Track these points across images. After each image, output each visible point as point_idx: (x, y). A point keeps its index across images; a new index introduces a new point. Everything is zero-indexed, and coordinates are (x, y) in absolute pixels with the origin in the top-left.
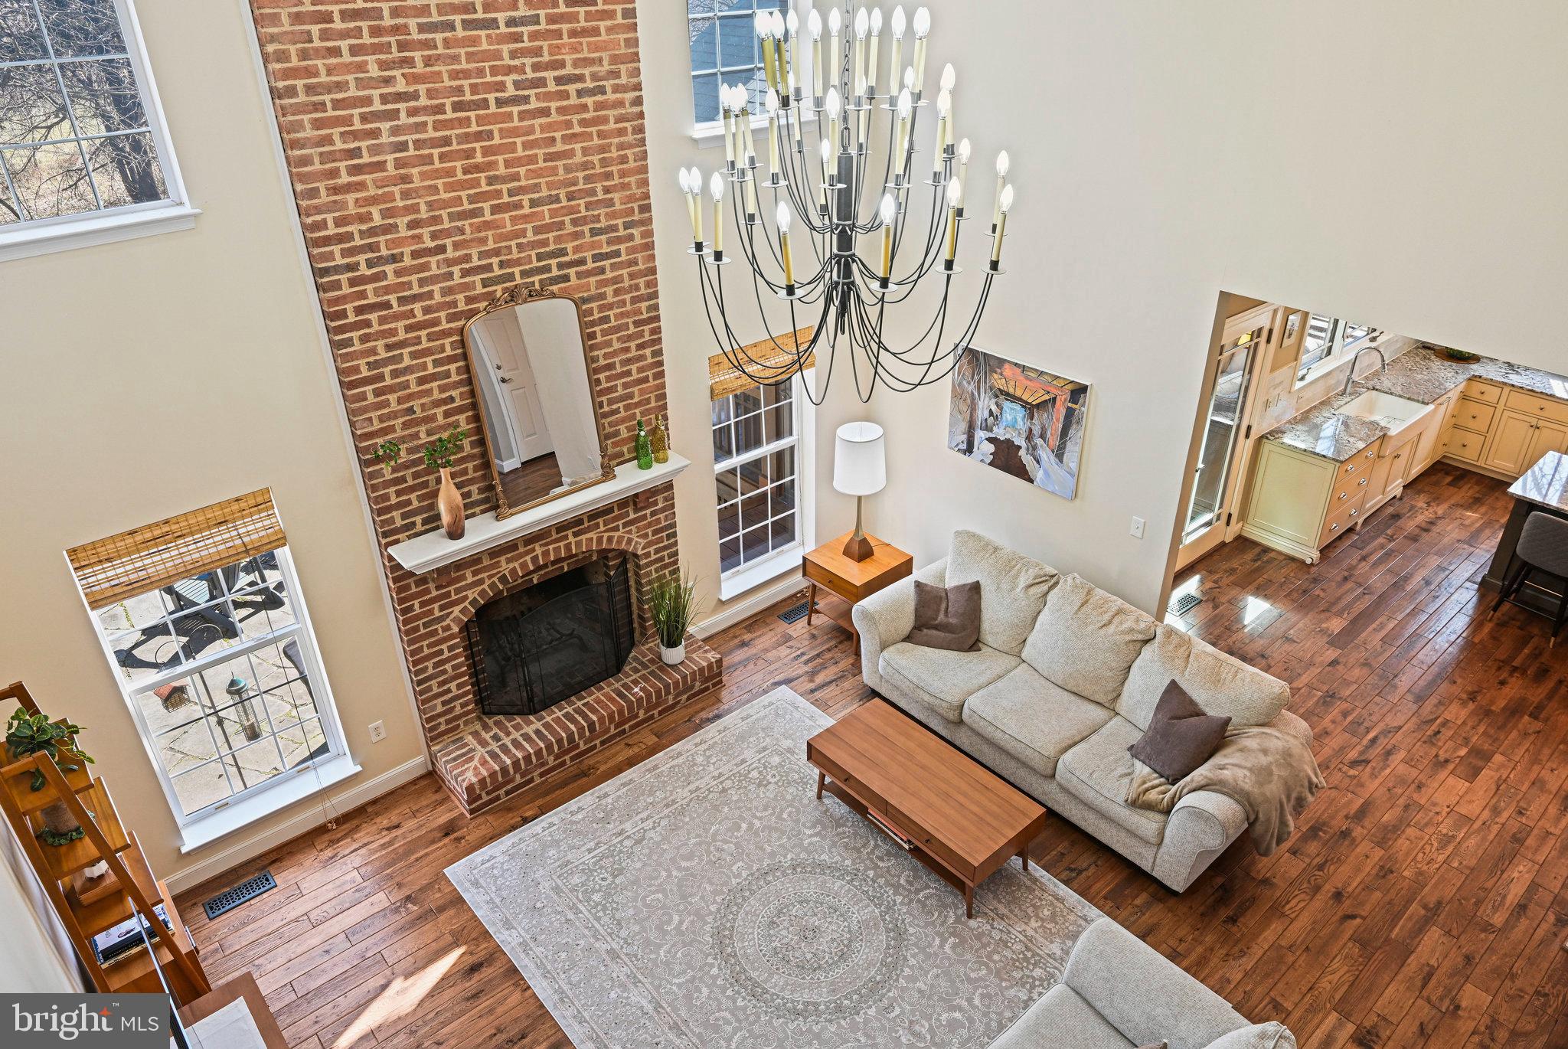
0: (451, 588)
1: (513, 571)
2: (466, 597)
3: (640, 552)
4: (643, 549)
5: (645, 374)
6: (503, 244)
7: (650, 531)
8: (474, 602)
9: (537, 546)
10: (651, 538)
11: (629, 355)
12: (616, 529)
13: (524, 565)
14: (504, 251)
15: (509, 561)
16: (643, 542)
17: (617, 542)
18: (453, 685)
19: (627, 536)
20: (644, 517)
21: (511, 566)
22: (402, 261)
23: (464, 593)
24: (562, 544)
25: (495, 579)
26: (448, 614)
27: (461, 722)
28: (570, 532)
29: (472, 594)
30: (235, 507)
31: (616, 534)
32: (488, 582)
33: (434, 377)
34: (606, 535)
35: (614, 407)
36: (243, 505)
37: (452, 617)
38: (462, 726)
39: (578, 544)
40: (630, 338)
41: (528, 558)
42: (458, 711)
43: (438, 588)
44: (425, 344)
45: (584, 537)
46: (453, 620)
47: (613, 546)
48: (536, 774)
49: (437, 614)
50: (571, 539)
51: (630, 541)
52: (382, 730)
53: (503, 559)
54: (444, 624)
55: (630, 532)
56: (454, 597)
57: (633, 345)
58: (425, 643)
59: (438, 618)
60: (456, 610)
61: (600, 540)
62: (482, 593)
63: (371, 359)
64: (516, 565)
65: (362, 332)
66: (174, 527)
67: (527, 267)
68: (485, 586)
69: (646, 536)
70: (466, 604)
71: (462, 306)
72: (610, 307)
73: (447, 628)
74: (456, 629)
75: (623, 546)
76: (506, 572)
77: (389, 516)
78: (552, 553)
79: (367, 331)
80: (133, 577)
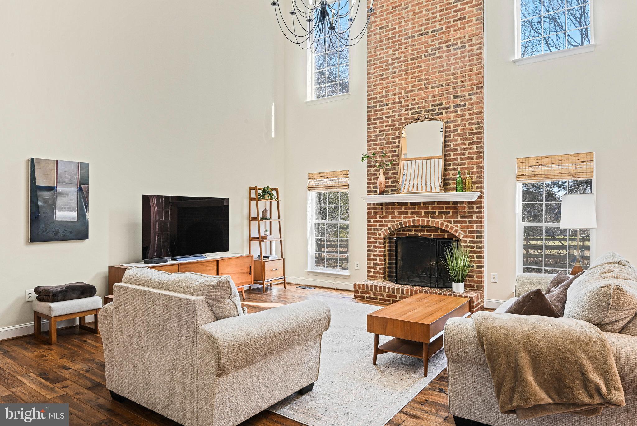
0: (384, 219)
1: (405, 222)
2: (387, 226)
3: (461, 238)
4: (463, 238)
5: (472, 156)
6: (420, 101)
7: (468, 230)
8: (390, 229)
9: (415, 216)
10: (467, 234)
11: (465, 147)
12: (451, 222)
13: (409, 222)
14: (420, 103)
15: (404, 217)
16: (464, 234)
17: (450, 229)
18: (378, 258)
19: (455, 228)
20: (465, 222)
21: (405, 220)
22: (388, 105)
23: (387, 224)
24: (426, 219)
25: (398, 223)
26: (382, 229)
27: (378, 275)
28: (429, 215)
29: (390, 225)
30: (340, 173)
31: (450, 225)
32: (396, 223)
33: (391, 143)
34: (445, 223)
35: (456, 167)
36: (342, 173)
37: (382, 231)
38: (378, 278)
39: (432, 222)
40: (466, 139)
41: (411, 219)
42: (377, 270)
43: (380, 217)
44: (390, 132)
45: (435, 220)
46: (382, 232)
47: (448, 230)
48: (378, 297)
49: (378, 227)
50: (430, 218)
51: (456, 231)
52: (358, 266)
53: (402, 216)
54: (379, 232)
55: (457, 226)
56: (383, 223)
57: (467, 142)
58: (372, 236)
59: (378, 229)
60: (384, 228)
61: (442, 224)
62: (393, 226)
63: (375, 134)
64: (407, 220)
65: (374, 126)
66: (327, 175)
67: (427, 109)
68: (394, 224)
69: (465, 232)
70: (387, 228)
71: (403, 121)
72: (459, 126)
73: (380, 234)
74: (382, 236)
75: (453, 232)
76: (403, 222)
77: (370, 186)
78: (421, 222)
79: (375, 125)
80: (316, 185)
